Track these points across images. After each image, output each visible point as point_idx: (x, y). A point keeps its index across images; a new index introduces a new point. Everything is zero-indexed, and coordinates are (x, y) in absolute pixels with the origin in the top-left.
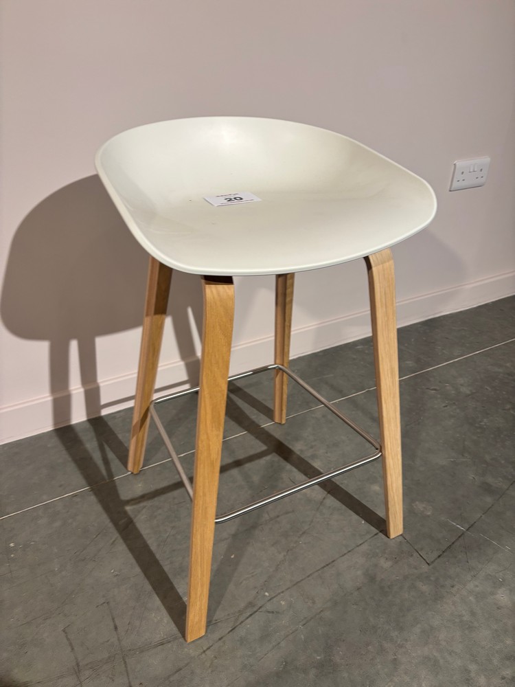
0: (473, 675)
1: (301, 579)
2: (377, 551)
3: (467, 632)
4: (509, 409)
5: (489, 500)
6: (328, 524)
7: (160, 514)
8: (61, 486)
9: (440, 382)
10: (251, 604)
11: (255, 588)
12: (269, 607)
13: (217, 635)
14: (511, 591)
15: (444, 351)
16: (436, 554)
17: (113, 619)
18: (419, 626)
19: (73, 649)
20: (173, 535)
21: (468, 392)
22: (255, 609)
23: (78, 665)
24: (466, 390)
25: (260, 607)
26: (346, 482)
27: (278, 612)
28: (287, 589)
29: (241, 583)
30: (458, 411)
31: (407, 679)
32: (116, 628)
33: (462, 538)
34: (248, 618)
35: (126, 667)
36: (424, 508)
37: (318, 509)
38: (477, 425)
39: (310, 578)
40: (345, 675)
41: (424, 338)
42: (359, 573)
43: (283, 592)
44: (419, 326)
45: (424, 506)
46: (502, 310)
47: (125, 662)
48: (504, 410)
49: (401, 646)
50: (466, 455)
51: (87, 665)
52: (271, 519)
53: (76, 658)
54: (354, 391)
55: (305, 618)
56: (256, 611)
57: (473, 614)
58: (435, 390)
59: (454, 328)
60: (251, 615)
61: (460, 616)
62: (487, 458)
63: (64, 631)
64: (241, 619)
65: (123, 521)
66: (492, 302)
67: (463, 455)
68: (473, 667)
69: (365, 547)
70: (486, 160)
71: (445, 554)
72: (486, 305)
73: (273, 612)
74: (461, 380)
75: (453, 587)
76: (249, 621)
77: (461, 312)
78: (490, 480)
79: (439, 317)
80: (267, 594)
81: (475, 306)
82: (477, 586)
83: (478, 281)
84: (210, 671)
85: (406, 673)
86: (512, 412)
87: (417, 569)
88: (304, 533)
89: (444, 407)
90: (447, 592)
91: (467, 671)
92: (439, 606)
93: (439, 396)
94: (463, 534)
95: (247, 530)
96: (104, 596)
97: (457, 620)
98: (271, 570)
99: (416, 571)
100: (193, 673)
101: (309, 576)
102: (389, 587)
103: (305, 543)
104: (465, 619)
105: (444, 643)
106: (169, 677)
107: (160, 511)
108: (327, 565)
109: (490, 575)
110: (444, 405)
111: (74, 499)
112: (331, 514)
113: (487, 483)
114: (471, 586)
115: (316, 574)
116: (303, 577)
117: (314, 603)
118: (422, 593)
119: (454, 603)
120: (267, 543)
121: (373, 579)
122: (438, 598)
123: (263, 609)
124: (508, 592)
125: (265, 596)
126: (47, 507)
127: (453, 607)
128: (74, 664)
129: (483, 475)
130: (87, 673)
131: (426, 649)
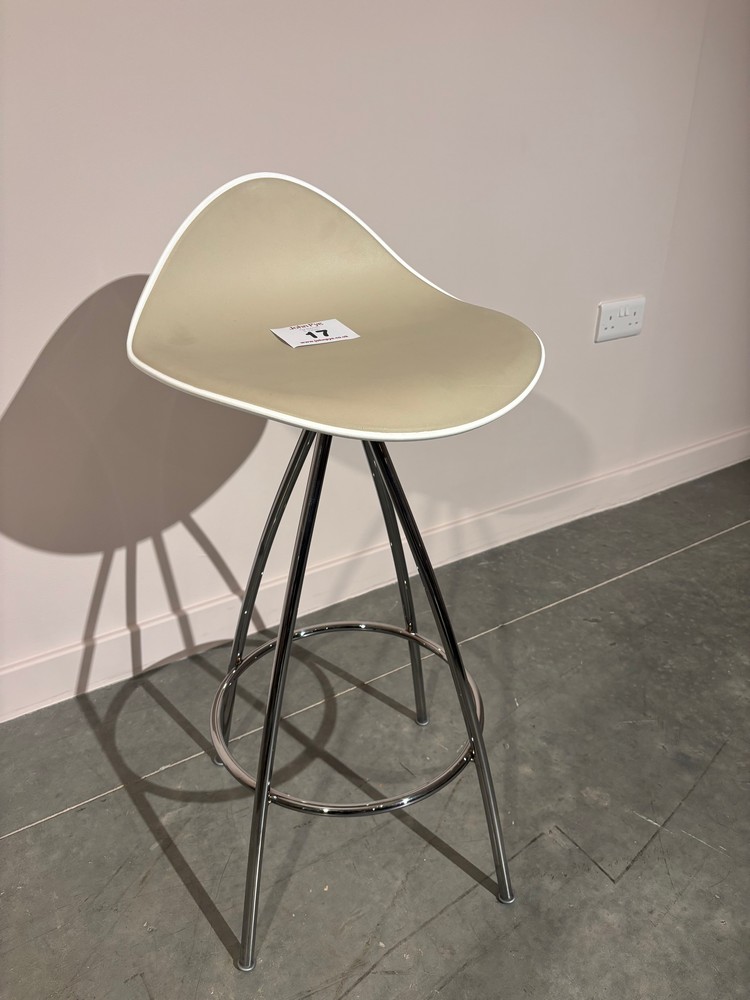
1: (431, 917)
2: (538, 866)
3: (678, 979)
4: (701, 645)
5: (688, 778)
6: (463, 829)
7: (212, 830)
8: (58, 796)
9: (602, 609)
10: (359, 963)
11: (364, 936)
12: (386, 964)
14: (733, 912)
15: (603, 564)
16: (623, 865)
18: (609, 975)
20: (234, 862)
21: (643, 623)
22: (366, 970)
24: (639, 619)
25: (374, 966)
27: (399, 972)
28: (411, 935)
29: (343, 928)
30: (631, 649)
33: (657, 838)
34: (356, 984)
36: (599, 796)
37: (446, 806)
38: (660, 669)
39: (444, 915)
41: (573, 547)
43: (405, 940)
44: (565, 529)
45: (598, 793)
46: (676, 503)
48: (695, 645)
50: (649, 714)
52: (379, 827)
54: (482, 628)
55: (443, 977)
56: (368, 973)
57: (684, 951)
58: (596, 621)
59: (613, 531)
60: (361, 979)
61: (666, 955)
62: (680, 716)
64: (346, 986)
66: (662, 493)
67: (645, 714)
70: (640, 300)
71: (635, 864)
72: (654, 497)
73: (393, 973)
74: (630, 606)
75: (651, 912)
76: (358, 988)
77: (620, 508)
78: (687, 749)
79: (591, 517)
80: (381, 944)
81: (638, 499)
82: (685, 909)
83: (640, 464)
86: (706, 648)
87: (597, 890)
89: (611, 645)
90: (643, 921)
92: (634, 943)
93: (602, 630)
94: (658, 832)
95: (343, 846)
96: (134, 965)
97: (663, 962)
98: (386, 907)
99: (596, 893)
101: (441, 912)
102: (560, 920)
103: (432, 861)
104: (673, 959)
107: (212, 825)
108: (468, 893)
109: (702, 891)
110: (610, 642)
111: (80, 814)
112: (465, 814)
113: (683, 754)
114: (676, 909)
115: (453, 908)
116: (434, 914)
117: (453, 953)
118: (608, 926)
119: (656, 937)
120: (376, 864)
121: (535, 910)
122: (632, 931)
123: (378, 969)
124: (729, 914)
125: (379, 947)
126: (38, 830)
127: (655, 944)
129: (676, 742)
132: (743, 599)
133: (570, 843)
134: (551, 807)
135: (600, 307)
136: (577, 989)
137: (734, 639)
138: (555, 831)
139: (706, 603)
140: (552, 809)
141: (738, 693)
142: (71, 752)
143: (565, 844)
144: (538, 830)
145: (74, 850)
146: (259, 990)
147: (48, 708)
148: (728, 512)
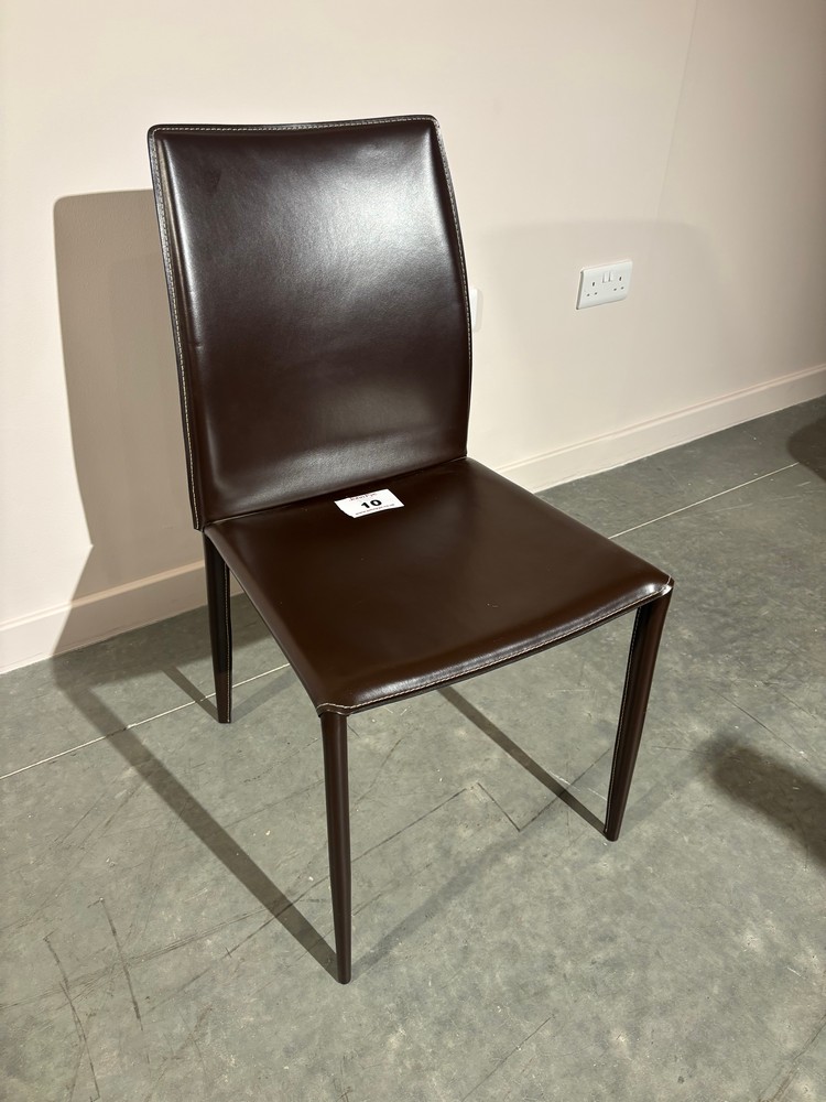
0: (558, 961)
1: (356, 857)
2: (456, 816)
3: (556, 910)
5: (605, 743)
6: (395, 784)
7: (170, 782)
8: (32, 750)
10: (289, 893)
11: (296, 872)
12: (313, 894)
13: (245, 933)
14: (615, 857)
16: (530, 816)
17: (110, 921)
18: (499, 906)
19: (58, 961)
20: (189, 810)
22: (295, 898)
23: (66, 980)
25: (302, 896)
26: (422, 726)
29: (278, 866)
31: (478, 969)
32: (114, 932)
34: (284, 910)
35: (128, 979)
37: (382, 765)
38: (603, 641)
39: (367, 856)
40: (403, 970)
42: (430, 846)
46: (659, 469)
47: (127, 973)
49: (474, 932)
50: (583, 684)
51: (78, 979)
53: (63, 972)
55: (358, 905)
56: (296, 901)
57: (566, 887)
59: (588, 499)
60: (289, 905)
61: (550, 891)
62: (611, 686)
63: (46, 940)
64: (276, 911)
65: (121, 794)
66: (648, 457)
67: (579, 684)
68: (559, 952)
69: (440, 812)
70: (626, 265)
71: (541, 816)
72: (639, 462)
73: (318, 901)
75: (545, 856)
76: (287, 913)
77: (602, 474)
78: (610, 716)
79: (570, 483)
80: (311, 878)
81: (623, 464)
82: (575, 854)
83: (624, 430)
84: (236, 975)
85: (477, 963)
87: (504, 837)
88: (362, 798)
90: (537, 863)
91: (551, 956)
92: (526, 880)
95: (287, 798)
96: (97, 893)
97: (546, 896)
98: (317, 848)
99: (502, 840)
100: (214, 980)
101: (366, 854)
102: (466, 861)
103: (363, 812)
104: (555, 894)
105: (527, 925)
106: (184, 986)
109: (593, 839)
111: (52, 767)
112: (401, 771)
113: (605, 721)
114: (568, 854)
115: (376, 850)
116: (360, 855)
117: (370, 886)
118: (507, 866)
119: (544, 876)
120: (314, 814)
121: (447, 853)
122: (526, 870)
123: (305, 897)
124: (612, 859)
125: (308, 881)
126: (13, 779)
127: (543, 881)
128: (61, 979)
129: (602, 710)
130: (78, 989)
131: (504, 933)
132: (699, 573)
133: (488, 798)
134: (477, 766)
135: (582, 273)
136: (470, 916)
137: (681, 613)
138: (478, 788)
140: (478, 768)
141: (669, 665)
142: (44, 711)
143: (483, 798)
144: (461, 785)
145: (46, 798)
146: (203, 914)
147: (23, 669)
148: (709, 481)
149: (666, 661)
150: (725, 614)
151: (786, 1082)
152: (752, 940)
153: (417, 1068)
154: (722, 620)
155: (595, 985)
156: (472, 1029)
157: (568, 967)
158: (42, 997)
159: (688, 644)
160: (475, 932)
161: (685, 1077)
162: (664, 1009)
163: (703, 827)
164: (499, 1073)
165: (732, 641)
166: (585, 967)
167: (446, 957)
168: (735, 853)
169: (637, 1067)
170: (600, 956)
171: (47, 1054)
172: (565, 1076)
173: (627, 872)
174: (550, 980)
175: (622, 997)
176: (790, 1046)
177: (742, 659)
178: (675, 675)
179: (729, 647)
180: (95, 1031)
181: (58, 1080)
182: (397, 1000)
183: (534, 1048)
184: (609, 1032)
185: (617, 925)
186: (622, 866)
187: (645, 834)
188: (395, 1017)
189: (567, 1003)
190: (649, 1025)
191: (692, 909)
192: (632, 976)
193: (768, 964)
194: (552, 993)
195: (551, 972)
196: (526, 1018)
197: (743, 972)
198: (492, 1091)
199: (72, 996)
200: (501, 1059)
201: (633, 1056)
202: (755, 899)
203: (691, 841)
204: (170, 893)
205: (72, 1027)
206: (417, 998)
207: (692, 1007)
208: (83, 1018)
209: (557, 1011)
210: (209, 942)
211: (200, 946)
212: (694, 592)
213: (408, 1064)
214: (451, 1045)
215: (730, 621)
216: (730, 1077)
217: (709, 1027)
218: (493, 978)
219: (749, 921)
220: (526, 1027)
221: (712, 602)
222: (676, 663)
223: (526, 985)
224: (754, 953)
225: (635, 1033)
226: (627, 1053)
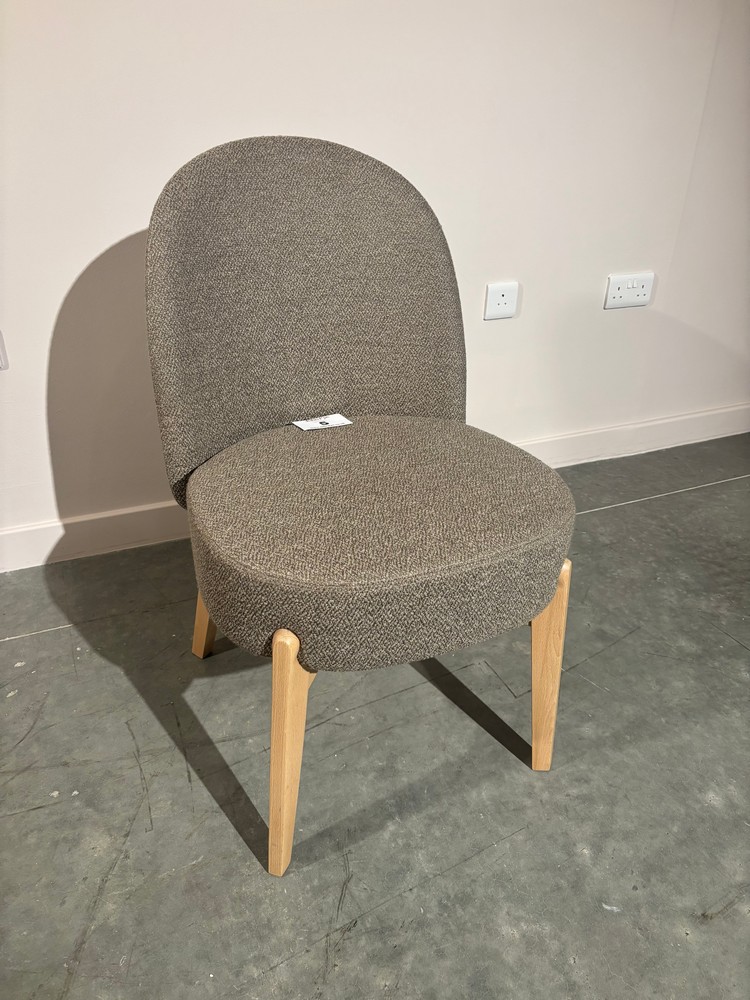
0: (536, 790)
4: (651, 562)
5: (600, 645)
8: (131, 602)
10: (318, 717)
11: (326, 703)
12: (337, 720)
14: (598, 726)
16: (526, 689)
17: (177, 718)
19: (134, 738)
21: (608, 542)
22: (323, 721)
23: (138, 751)
24: (605, 540)
25: (328, 720)
27: (346, 725)
28: (359, 707)
29: (313, 698)
30: (590, 559)
32: (179, 724)
35: (185, 756)
36: (524, 648)
38: (608, 575)
43: (354, 709)
45: (524, 646)
46: (677, 458)
47: (185, 753)
48: (645, 562)
51: (147, 751)
53: (137, 745)
55: (374, 732)
56: (323, 723)
59: (610, 475)
60: (318, 725)
62: (611, 607)
63: (127, 723)
66: (667, 449)
67: (582, 603)
70: (648, 275)
72: (658, 452)
73: (341, 725)
74: (601, 529)
76: (315, 730)
77: (623, 458)
78: (606, 627)
79: (595, 462)
80: (337, 709)
81: (643, 453)
83: (646, 422)
85: (467, 783)
86: (654, 565)
91: (532, 786)
96: (168, 699)
99: (499, 701)
100: (251, 765)
101: (384, 698)
109: (580, 711)
113: (602, 631)
116: (379, 698)
123: (331, 721)
125: (335, 711)
128: (135, 750)
129: (601, 622)
130: (147, 758)
131: (494, 765)
133: (492, 672)
135: (609, 278)
137: (681, 561)
138: (483, 664)
139: (668, 534)
140: (486, 651)
141: (665, 597)
143: (487, 671)
144: (470, 662)
145: (139, 633)
148: (721, 470)
149: (663, 594)
150: (721, 566)
151: (732, 903)
152: (713, 798)
153: (407, 845)
154: (718, 569)
155: (567, 811)
156: (457, 825)
157: (545, 796)
158: (118, 759)
159: (685, 583)
160: (469, 762)
161: (639, 885)
162: (627, 836)
163: (680, 714)
164: (476, 859)
165: (726, 585)
166: (560, 798)
167: (441, 775)
168: (707, 735)
169: (597, 873)
170: (574, 792)
171: (117, 796)
172: (532, 869)
173: (607, 737)
174: (528, 802)
175: (590, 823)
176: (739, 878)
177: (733, 598)
178: (669, 604)
179: (722, 589)
180: (155, 786)
181: (123, 814)
182: (397, 798)
183: (508, 846)
184: (575, 845)
185: (592, 772)
186: (604, 733)
187: (626, 713)
188: (394, 810)
189: (541, 819)
190: (611, 845)
191: (662, 769)
192: (601, 809)
193: (726, 817)
194: (529, 812)
195: (530, 797)
196: (504, 824)
197: (703, 820)
198: (468, 871)
199: (142, 761)
200: (478, 850)
201: (594, 865)
202: (721, 770)
203: (667, 722)
204: (224, 705)
205: (139, 781)
206: (414, 799)
207: (652, 838)
208: (147, 777)
209: (531, 824)
210: (250, 741)
211: (243, 743)
212: (695, 547)
213: (400, 842)
214: (438, 834)
215: (726, 570)
216: (680, 893)
217: (665, 855)
218: (479, 794)
219: (713, 785)
220: (503, 831)
221: (710, 555)
222: (671, 596)
223: (507, 803)
224: (713, 807)
225: (598, 850)
226: (589, 862)
